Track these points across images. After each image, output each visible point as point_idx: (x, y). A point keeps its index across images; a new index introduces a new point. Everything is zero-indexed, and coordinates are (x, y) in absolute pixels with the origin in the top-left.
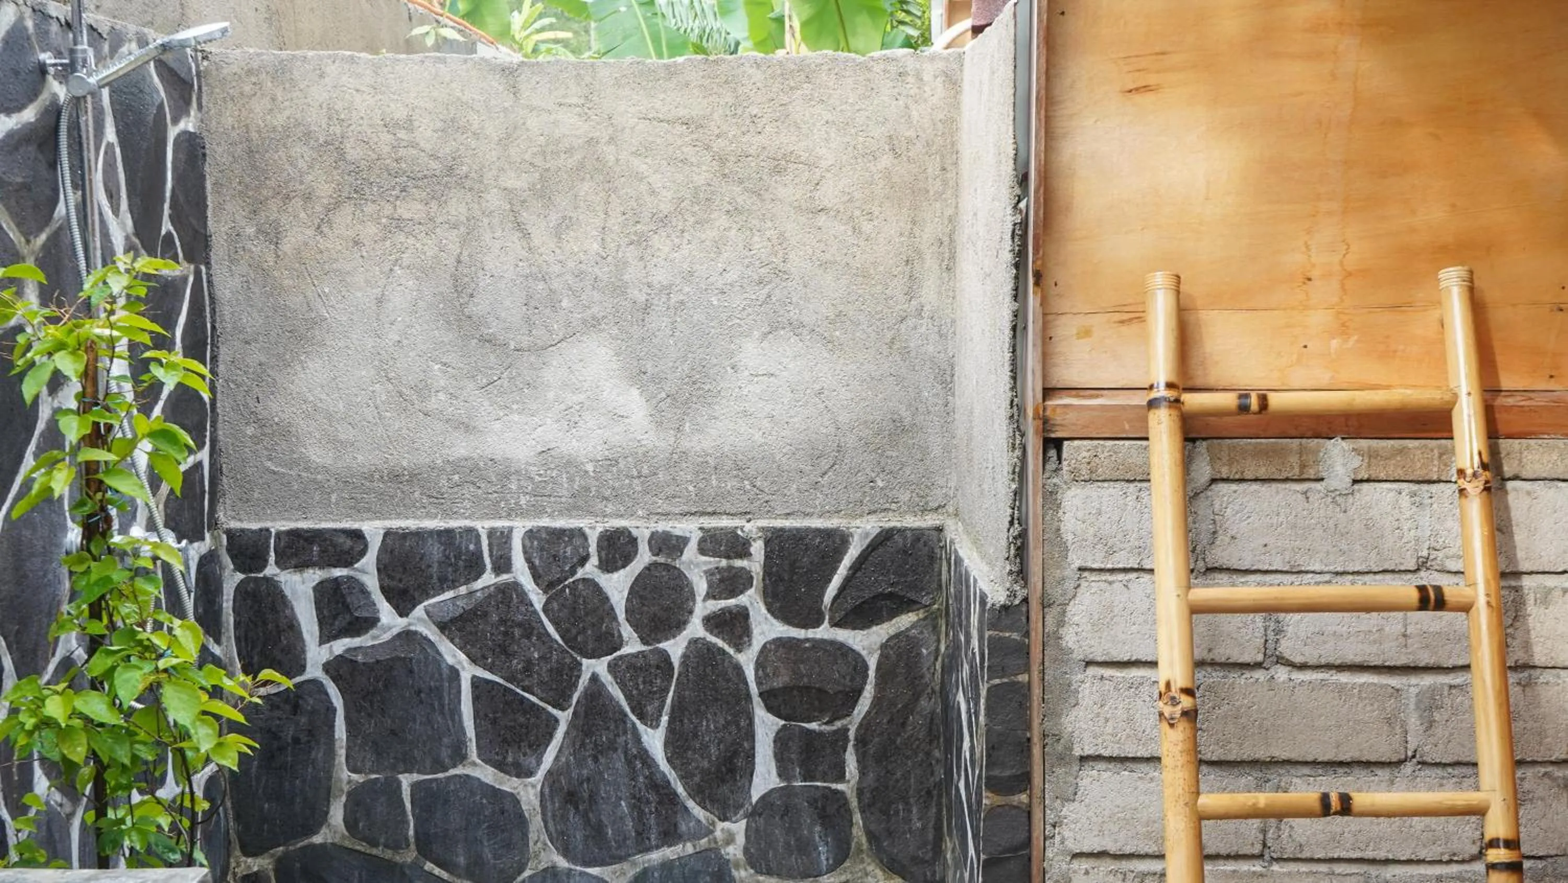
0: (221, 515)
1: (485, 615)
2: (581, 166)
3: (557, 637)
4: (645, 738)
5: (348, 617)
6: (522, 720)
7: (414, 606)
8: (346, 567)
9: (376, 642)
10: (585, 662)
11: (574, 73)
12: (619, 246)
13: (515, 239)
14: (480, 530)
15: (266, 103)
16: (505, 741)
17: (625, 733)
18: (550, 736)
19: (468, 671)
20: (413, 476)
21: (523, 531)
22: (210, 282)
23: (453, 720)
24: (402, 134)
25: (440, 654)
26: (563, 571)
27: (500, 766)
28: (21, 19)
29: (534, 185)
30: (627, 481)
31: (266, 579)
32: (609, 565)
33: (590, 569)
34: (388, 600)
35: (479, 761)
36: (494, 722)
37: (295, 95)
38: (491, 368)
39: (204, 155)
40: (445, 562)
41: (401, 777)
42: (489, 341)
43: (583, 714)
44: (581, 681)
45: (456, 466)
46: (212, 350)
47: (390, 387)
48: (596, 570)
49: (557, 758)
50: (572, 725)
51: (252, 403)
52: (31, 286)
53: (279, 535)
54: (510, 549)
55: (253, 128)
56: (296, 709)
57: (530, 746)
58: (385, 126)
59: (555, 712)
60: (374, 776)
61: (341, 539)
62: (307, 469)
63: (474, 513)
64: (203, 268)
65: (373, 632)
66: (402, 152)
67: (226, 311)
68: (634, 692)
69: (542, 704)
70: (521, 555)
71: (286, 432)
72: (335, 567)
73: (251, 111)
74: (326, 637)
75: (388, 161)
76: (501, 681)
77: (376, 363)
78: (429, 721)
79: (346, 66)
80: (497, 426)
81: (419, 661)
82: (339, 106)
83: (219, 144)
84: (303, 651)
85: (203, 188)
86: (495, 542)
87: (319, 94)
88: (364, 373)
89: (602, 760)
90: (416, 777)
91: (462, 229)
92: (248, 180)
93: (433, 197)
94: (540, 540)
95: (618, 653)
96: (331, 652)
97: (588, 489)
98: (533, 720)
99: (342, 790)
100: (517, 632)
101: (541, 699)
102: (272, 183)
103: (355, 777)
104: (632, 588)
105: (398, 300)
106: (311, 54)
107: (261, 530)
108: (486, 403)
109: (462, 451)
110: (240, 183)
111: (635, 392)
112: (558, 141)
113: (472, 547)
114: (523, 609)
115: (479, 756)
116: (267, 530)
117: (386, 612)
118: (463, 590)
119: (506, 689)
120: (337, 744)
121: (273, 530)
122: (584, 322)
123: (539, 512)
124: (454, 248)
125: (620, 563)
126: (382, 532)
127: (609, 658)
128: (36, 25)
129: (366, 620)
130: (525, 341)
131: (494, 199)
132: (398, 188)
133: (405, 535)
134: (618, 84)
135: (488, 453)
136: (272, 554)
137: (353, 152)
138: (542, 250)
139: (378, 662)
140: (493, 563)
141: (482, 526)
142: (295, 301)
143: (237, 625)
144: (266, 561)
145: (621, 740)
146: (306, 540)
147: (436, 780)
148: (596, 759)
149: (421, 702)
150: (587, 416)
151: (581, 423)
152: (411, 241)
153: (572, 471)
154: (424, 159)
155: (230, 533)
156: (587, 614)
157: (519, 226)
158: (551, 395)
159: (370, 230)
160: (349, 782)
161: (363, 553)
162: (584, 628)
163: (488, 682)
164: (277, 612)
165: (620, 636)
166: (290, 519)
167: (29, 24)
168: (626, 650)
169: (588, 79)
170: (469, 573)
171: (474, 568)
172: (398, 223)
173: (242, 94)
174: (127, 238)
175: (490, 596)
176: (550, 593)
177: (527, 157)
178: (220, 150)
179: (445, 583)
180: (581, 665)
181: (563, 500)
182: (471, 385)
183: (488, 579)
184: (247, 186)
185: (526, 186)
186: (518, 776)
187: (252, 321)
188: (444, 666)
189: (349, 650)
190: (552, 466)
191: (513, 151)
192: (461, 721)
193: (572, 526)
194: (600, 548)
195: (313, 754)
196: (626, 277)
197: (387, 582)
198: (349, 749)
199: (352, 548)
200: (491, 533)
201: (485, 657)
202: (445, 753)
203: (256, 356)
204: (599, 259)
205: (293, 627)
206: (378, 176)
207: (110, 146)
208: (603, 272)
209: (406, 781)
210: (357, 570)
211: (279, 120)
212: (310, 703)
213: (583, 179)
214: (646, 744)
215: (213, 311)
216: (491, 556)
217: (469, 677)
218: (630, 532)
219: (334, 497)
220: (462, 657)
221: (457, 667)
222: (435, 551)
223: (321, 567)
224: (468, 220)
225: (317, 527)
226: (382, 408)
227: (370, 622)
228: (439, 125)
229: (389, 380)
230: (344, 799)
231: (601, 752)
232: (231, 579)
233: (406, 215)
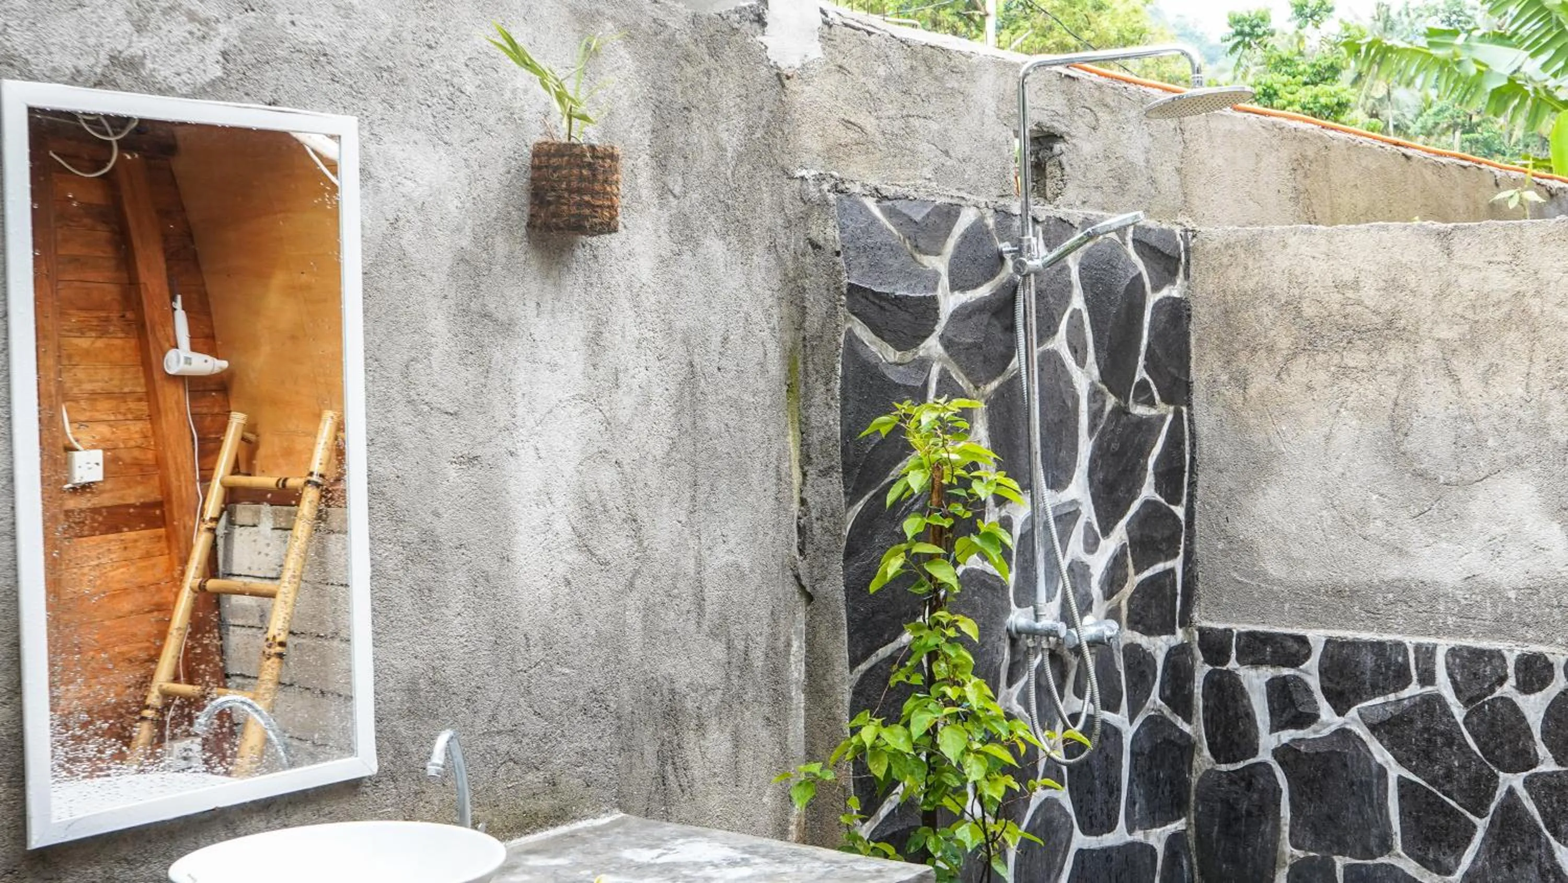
0: (1196, 615)
1: (1411, 721)
2: (1509, 316)
3: (1475, 747)
4: (1558, 854)
5: (1293, 711)
6: (1442, 821)
7: (1349, 708)
8: (1292, 667)
9: (1317, 736)
10: (1502, 774)
11: (1503, 233)
12: (1542, 390)
13: (1446, 384)
14: (1408, 644)
15: (1240, 271)
16: (1427, 838)
17: (1539, 846)
18: (1469, 840)
19: (1395, 771)
20: (1353, 592)
21: (1446, 648)
22: (1191, 421)
23: (1381, 814)
24: (1350, 294)
25: (1369, 751)
26: (1481, 689)
27: (1423, 861)
28: (982, 218)
29: (1464, 335)
30: (1547, 610)
31: (1228, 671)
32: (1526, 687)
33: (1508, 689)
34: (1328, 699)
35: (1403, 854)
36: (1418, 820)
37: (1263, 263)
38: (1423, 500)
39: (1189, 316)
40: (1377, 670)
41: (1335, 858)
42: (1421, 475)
43: (1498, 824)
44: (1498, 793)
45: (1390, 585)
46: (1190, 476)
47: (1335, 513)
48: (1513, 690)
49: (1474, 862)
50: (1488, 832)
51: (1222, 521)
52: (980, 421)
53: (1239, 635)
54: (1434, 664)
55: (1229, 293)
56: (1249, 786)
57: (1450, 847)
58: (1336, 287)
59: (1472, 818)
60: (1312, 854)
61: (1290, 643)
62: (1266, 581)
63: (1405, 629)
64: (1184, 409)
65: (1314, 727)
66: (1349, 309)
67: (1204, 444)
68: (1549, 809)
69: (1461, 809)
70: (1444, 670)
71: (1249, 548)
72: (1284, 666)
73: (1228, 278)
74: (1276, 727)
75: (1337, 317)
76: (1424, 783)
77: (1324, 492)
78: (1360, 812)
79: (1305, 237)
80: (1427, 552)
81: (1352, 757)
82: (1298, 271)
83: (1202, 307)
84: (1257, 737)
85: (1187, 343)
86: (1421, 657)
87: (1282, 262)
88: (1313, 500)
89: (1516, 870)
90: (1349, 860)
91: (1399, 376)
92: (1223, 336)
93: (1375, 348)
94: (1462, 657)
95: (1533, 771)
96: (1279, 740)
97: (1509, 615)
98: (1452, 823)
99: (1285, 863)
100: (1439, 740)
101: (1460, 805)
102: (1242, 338)
103: (1297, 852)
104: (1548, 710)
105: (1344, 436)
106: (1277, 228)
107: (1226, 630)
108: (1418, 531)
109: (1396, 572)
110: (1218, 338)
111: (1556, 527)
112: (1487, 296)
113: (1400, 659)
114: (1445, 720)
115: (1404, 849)
116: (1230, 630)
117: (1326, 711)
118: (1392, 697)
119: (1429, 791)
120: (1283, 821)
121: (1235, 631)
122: (1508, 460)
123: (1466, 633)
124: (1393, 392)
125: (1537, 686)
126: (1324, 639)
127: (1525, 774)
128: (997, 223)
129: (1308, 715)
130: (1454, 478)
131: (1428, 349)
132: (1345, 341)
133: (1344, 644)
134: (1544, 242)
135: (1419, 575)
136: (1234, 651)
137: (1309, 311)
138: (1471, 394)
139: (1317, 753)
140: (1419, 675)
141: (1410, 641)
142: (1258, 437)
143: (1206, 708)
144: (1229, 657)
145: (1535, 853)
146: (1261, 641)
147: (1365, 865)
148: (1510, 868)
149: (1353, 793)
150: (1509, 546)
151: (1504, 553)
152: (1355, 386)
153: (1496, 596)
154: (1368, 315)
155: (1200, 630)
156: (1504, 731)
157: (1450, 373)
158: (1476, 526)
159: (1322, 377)
160: (1292, 856)
161: (1307, 656)
162: (1501, 743)
163: (1413, 783)
164: (1236, 701)
165: (1536, 755)
166: (1250, 623)
167: (990, 222)
168: (1541, 769)
169: (1516, 238)
170: (1398, 683)
171: (1402, 679)
172: (1344, 371)
173: (1221, 264)
174: (1092, 384)
175: (1415, 705)
176: (1471, 707)
177: (1459, 310)
178: (1203, 311)
179: (1377, 689)
180: (1498, 777)
181: (1487, 623)
182: (1405, 514)
183: (1414, 689)
184: (1223, 341)
185: (1457, 337)
186: (1438, 873)
187: (1223, 453)
188: (1373, 764)
189: (1294, 740)
190: (1477, 591)
191: (1445, 305)
192: (1387, 816)
193: (1493, 648)
194: (1517, 670)
195: (1263, 827)
196: (1548, 419)
197: (1327, 684)
198: (1292, 827)
199: (1298, 651)
200: (1418, 648)
201: (1410, 760)
202: (1373, 843)
203: (1226, 482)
204: (1523, 403)
205: (1249, 716)
206: (1329, 331)
207: (1077, 313)
208: (1526, 415)
209: (1340, 862)
210: (1301, 670)
211: (1250, 285)
212: (1261, 782)
213: (1509, 330)
214: (1559, 861)
215: (1193, 445)
216: (1417, 668)
217: (1396, 776)
218: (1546, 658)
219: (1287, 606)
220: (1390, 757)
221: (1386, 766)
222: (1368, 660)
223: (1273, 666)
224: (1405, 367)
225: (1272, 630)
226: (1328, 530)
227: (1310, 718)
228: (1382, 284)
229: (1334, 507)
230: (1287, 870)
231: (1516, 861)
232: (1202, 670)
233: (1352, 364)
